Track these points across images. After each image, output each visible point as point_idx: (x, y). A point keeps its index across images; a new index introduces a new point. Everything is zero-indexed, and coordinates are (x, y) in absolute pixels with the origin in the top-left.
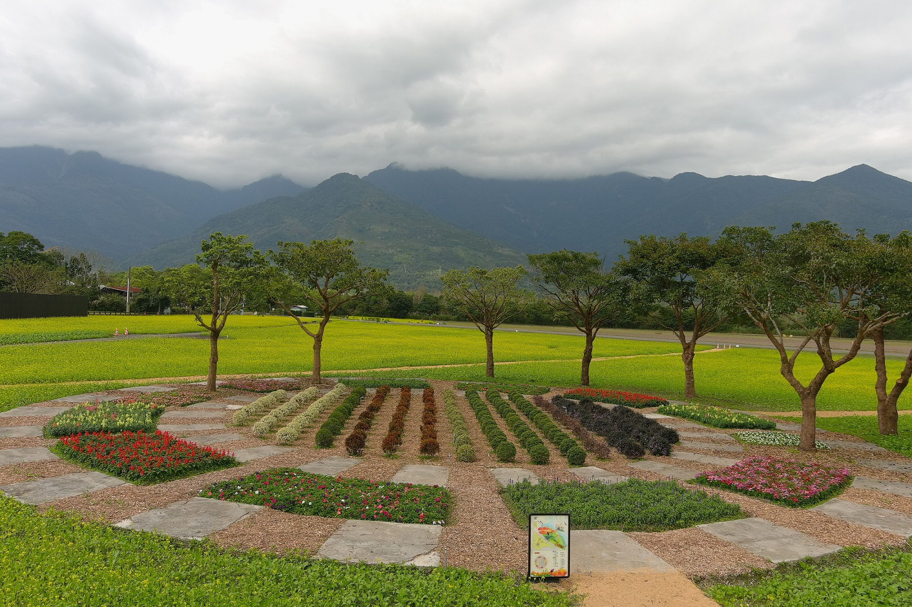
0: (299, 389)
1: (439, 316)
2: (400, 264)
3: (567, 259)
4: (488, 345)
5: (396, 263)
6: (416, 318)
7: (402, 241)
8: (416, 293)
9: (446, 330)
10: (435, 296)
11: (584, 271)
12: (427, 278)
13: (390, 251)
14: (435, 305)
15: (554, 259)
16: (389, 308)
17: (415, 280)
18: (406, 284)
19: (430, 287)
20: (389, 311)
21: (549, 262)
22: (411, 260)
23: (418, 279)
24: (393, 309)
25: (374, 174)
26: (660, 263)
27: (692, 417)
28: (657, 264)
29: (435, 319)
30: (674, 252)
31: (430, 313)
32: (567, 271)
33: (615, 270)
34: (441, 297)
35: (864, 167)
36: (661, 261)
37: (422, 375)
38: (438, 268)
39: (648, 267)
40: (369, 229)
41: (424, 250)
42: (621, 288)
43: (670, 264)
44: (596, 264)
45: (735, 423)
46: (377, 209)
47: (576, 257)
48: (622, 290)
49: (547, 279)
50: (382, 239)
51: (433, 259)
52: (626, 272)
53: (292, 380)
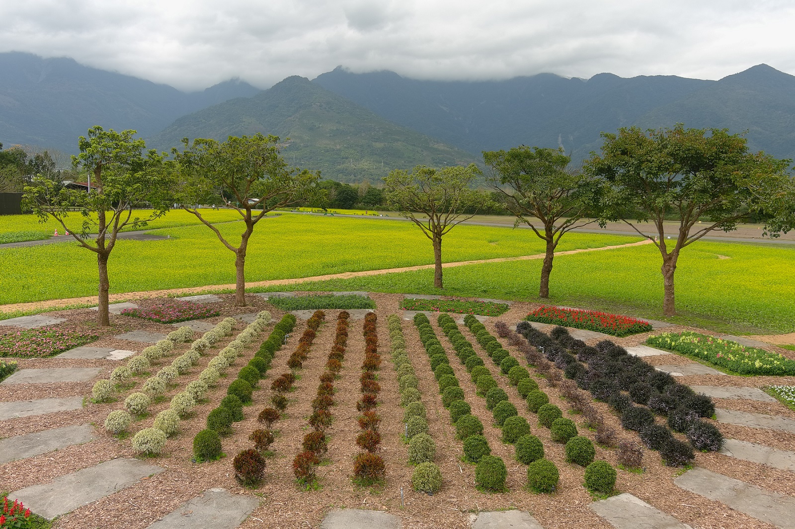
0: (218, 315)
1: (382, 207)
2: (347, 158)
3: (529, 156)
4: (436, 253)
5: (343, 158)
6: (361, 209)
7: (349, 138)
8: (361, 186)
9: (390, 223)
10: (378, 188)
11: (548, 171)
12: (371, 171)
13: (338, 147)
14: (378, 197)
15: (515, 156)
16: (336, 200)
17: (361, 173)
18: (352, 177)
19: (373, 179)
20: (337, 203)
21: (508, 161)
22: (357, 155)
23: (363, 172)
24: (340, 200)
25: (323, 77)
26: (648, 161)
27: (697, 355)
28: (643, 162)
29: (378, 209)
30: (665, 147)
31: (374, 205)
32: (529, 170)
33: (587, 170)
34: (384, 189)
35: (763, 67)
36: (649, 158)
37: (364, 286)
38: (381, 162)
39: (630, 166)
40: (319, 127)
41: (369, 146)
42: (593, 190)
43: (660, 162)
44: (564, 162)
45: (760, 368)
46: (326, 108)
47: (540, 153)
48: (593, 192)
49: (504, 180)
50: (330, 136)
51: (376, 154)
52: (600, 171)
53: (214, 299)
